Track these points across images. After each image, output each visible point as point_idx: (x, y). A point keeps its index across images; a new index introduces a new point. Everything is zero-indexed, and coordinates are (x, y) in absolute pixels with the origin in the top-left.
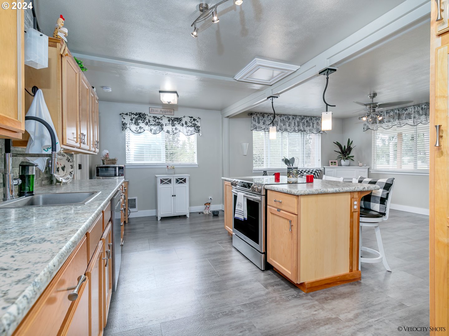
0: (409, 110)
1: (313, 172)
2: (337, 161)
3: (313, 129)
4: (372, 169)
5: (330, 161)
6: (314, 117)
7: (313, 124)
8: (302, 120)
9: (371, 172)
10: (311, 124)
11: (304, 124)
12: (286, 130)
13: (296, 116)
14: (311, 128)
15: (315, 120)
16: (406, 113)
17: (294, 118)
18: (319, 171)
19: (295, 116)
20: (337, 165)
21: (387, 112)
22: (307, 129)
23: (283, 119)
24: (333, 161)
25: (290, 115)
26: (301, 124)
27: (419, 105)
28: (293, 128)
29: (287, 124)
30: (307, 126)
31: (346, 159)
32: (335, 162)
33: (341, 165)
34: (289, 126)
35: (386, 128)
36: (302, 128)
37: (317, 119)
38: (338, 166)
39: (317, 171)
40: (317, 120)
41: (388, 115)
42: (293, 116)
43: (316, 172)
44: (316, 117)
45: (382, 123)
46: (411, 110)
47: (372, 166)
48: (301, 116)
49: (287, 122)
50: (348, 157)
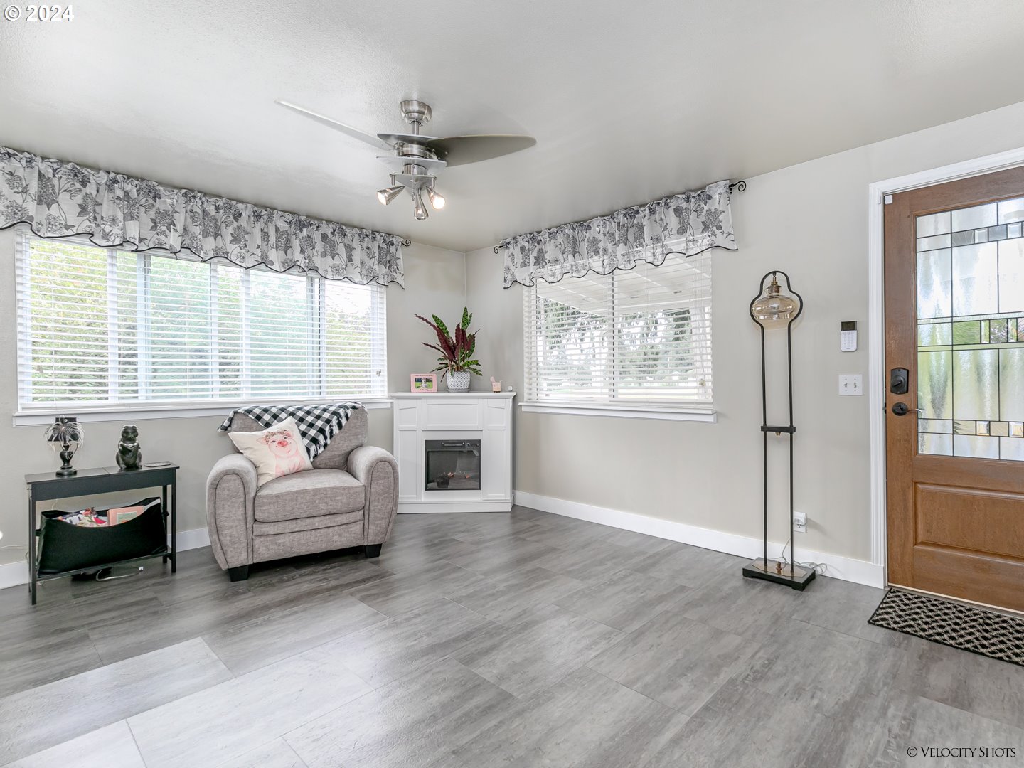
0: (595, 230)
1: (326, 415)
2: (434, 377)
3: (350, 268)
4: (525, 400)
5: (413, 378)
6: (352, 227)
7: (349, 249)
8: (301, 231)
9: (524, 409)
10: (341, 249)
11: (309, 242)
12: (221, 255)
13: (271, 209)
14: (341, 260)
15: (356, 237)
16: (588, 235)
17: (260, 216)
18: (349, 412)
19: (264, 210)
20: (435, 388)
21: (550, 233)
22: (322, 263)
23: (204, 211)
24: (423, 376)
25: (242, 202)
26: (296, 244)
27: (611, 215)
28: (258, 252)
29: (228, 232)
30: (324, 255)
31: (459, 369)
32: (428, 380)
33: (446, 390)
34: (235, 239)
35: (551, 279)
36: (298, 257)
37: (367, 236)
38: (438, 391)
39: (341, 412)
40: (366, 238)
41: (553, 241)
42: (255, 205)
43: (335, 413)
44: (360, 228)
45: (543, 267)
46: (598, 229)
47: (526, 391)
48: (293, 213)
49: (224, 225)
50: (467, 364)
